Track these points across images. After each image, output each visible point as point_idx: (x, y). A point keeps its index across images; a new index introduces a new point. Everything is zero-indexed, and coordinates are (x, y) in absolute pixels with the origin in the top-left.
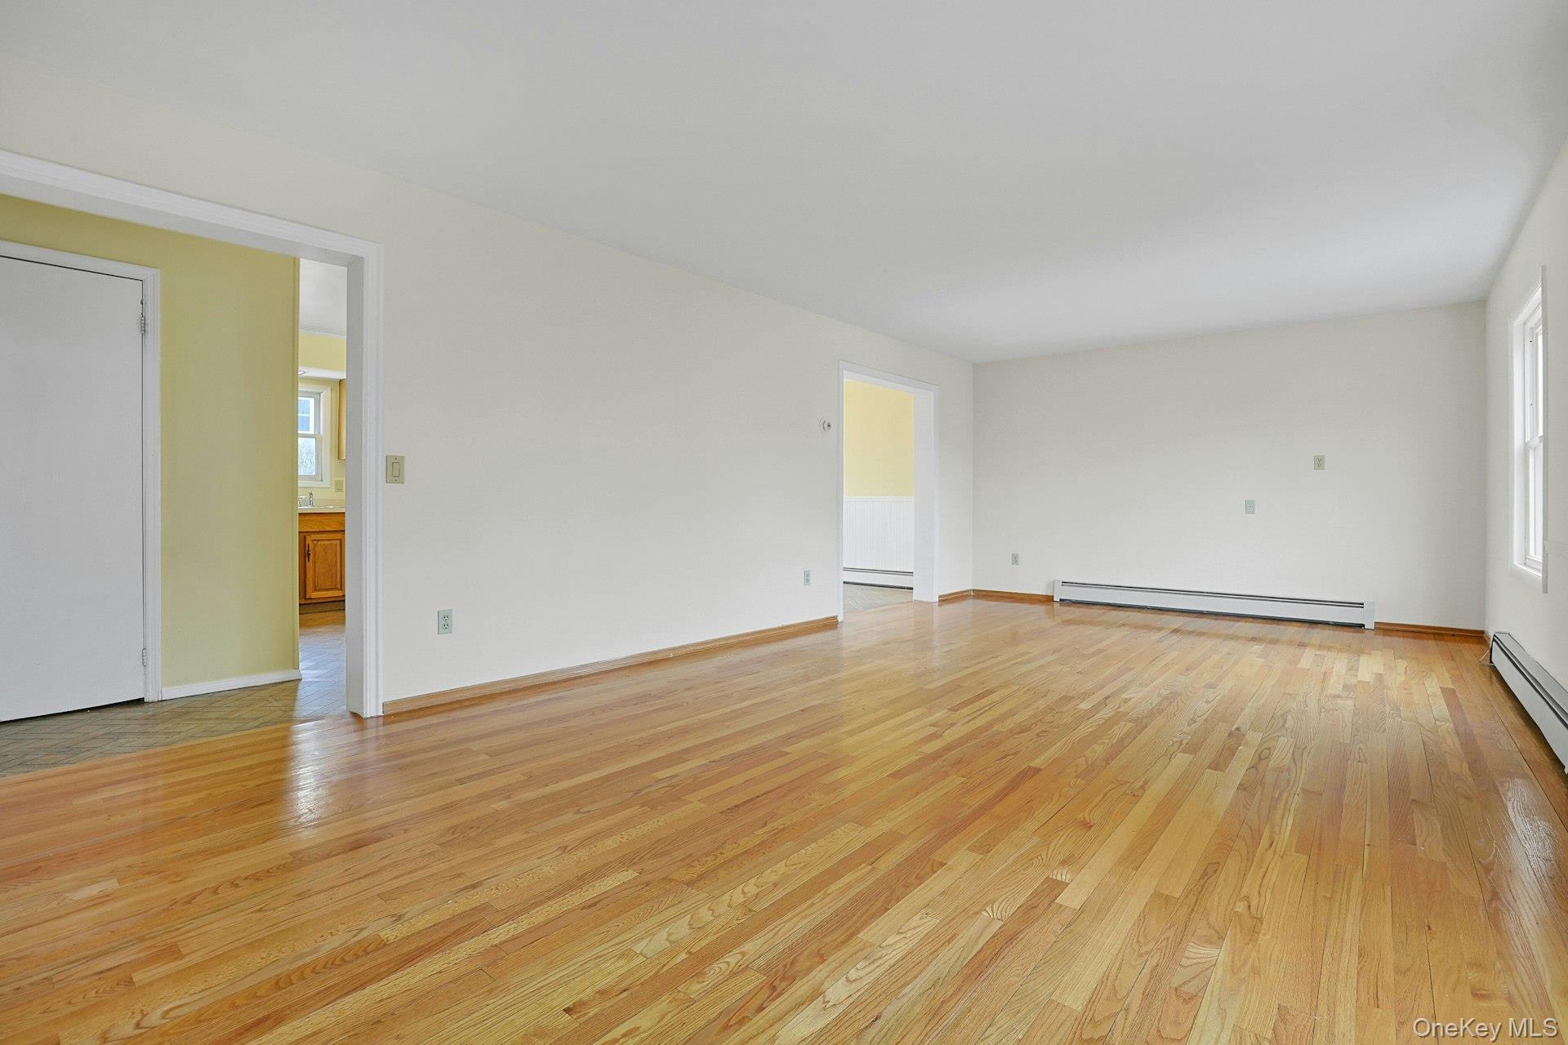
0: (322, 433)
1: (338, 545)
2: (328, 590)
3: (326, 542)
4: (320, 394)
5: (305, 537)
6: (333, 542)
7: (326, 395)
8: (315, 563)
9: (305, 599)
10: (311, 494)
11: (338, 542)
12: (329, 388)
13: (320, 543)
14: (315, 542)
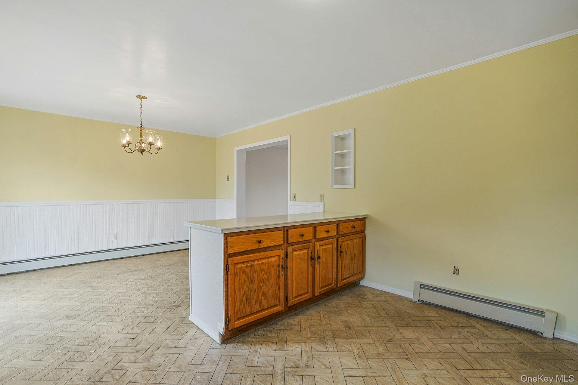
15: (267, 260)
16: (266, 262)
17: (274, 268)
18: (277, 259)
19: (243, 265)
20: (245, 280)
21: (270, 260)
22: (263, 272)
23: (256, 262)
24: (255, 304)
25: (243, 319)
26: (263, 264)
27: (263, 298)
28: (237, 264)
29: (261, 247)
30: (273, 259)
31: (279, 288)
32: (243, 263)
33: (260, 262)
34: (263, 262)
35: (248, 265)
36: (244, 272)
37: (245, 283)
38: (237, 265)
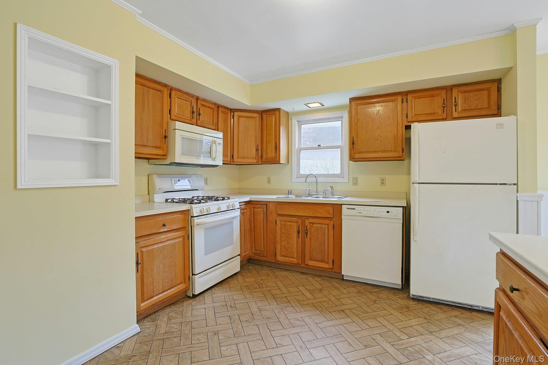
0: (343, 144)
1: (327, 229)
3: (318, 225)
5: (305, 220)
6: (323, 226)
8: (310, 239)
9: (305, 264)
10: (331, 187)
11: (326, 226)
13: (315, 225)
14: (311, 224)
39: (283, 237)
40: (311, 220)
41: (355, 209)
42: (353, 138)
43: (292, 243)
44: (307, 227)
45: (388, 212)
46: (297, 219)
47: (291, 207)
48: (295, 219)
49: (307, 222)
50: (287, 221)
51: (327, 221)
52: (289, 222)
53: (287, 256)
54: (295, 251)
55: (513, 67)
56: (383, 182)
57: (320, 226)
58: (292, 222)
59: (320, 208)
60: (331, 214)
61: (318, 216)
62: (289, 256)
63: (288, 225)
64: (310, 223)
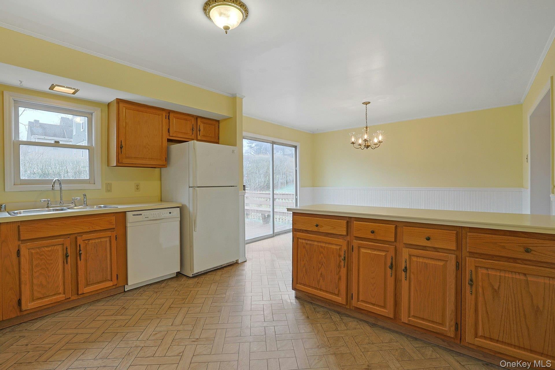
0: (94, 145)
1: (108, 242)
2: (98, 283)
3: (97, 241)
4: (92, 114)
5: (76, 238)
6: (102, 240)
7: (97, 114)
8: (86, 260)
9: (78, 294)
10: (85, 195)
11: (108, 239)
12: (100, 109)
13: (91, 242)
14: (87, 242)
15: (327, 245)
16: (325, 246)
17: (334, 256)
18: (338, 248)
19: (304, 241)
20: (305, 255)
21: (330, 246)
22: (322, 255)
23: (316, 243)
24: (314, 280)
25: (304, 286)
26: (322, 247)
27: (321, 279)
28: (300, 238)
29: (320, 231)
30: (334, 247)
31: (340, 279)
32: (305, 239)
33: (320, 244)
34: (323, 245)
35: (308, 242)
36: (304, 247)
37: (305, 257)
38: (299, 240)
39: (35, 272)
40: (85, 237)
41: (141, 214)
42: (121, 141)
43: (55, 275)
44: (80, 246)
45: (170, 213)
46: (63, 239)
47: (51, 225)
48: (60, 240)
49: (80, 241)
50: (44, 247)
51: (109, 233)
52: (46, 247)
53: (45, 296)
54: (60, 284)
55: (232, 117)
56: (137, 188)
57: (99, 240)
58: (52, 246)
59: (100, 219)
60: (114, 224)
61: (97, 230)
62: (51, 294)
63: (47, 251)
64: (84, 240)
